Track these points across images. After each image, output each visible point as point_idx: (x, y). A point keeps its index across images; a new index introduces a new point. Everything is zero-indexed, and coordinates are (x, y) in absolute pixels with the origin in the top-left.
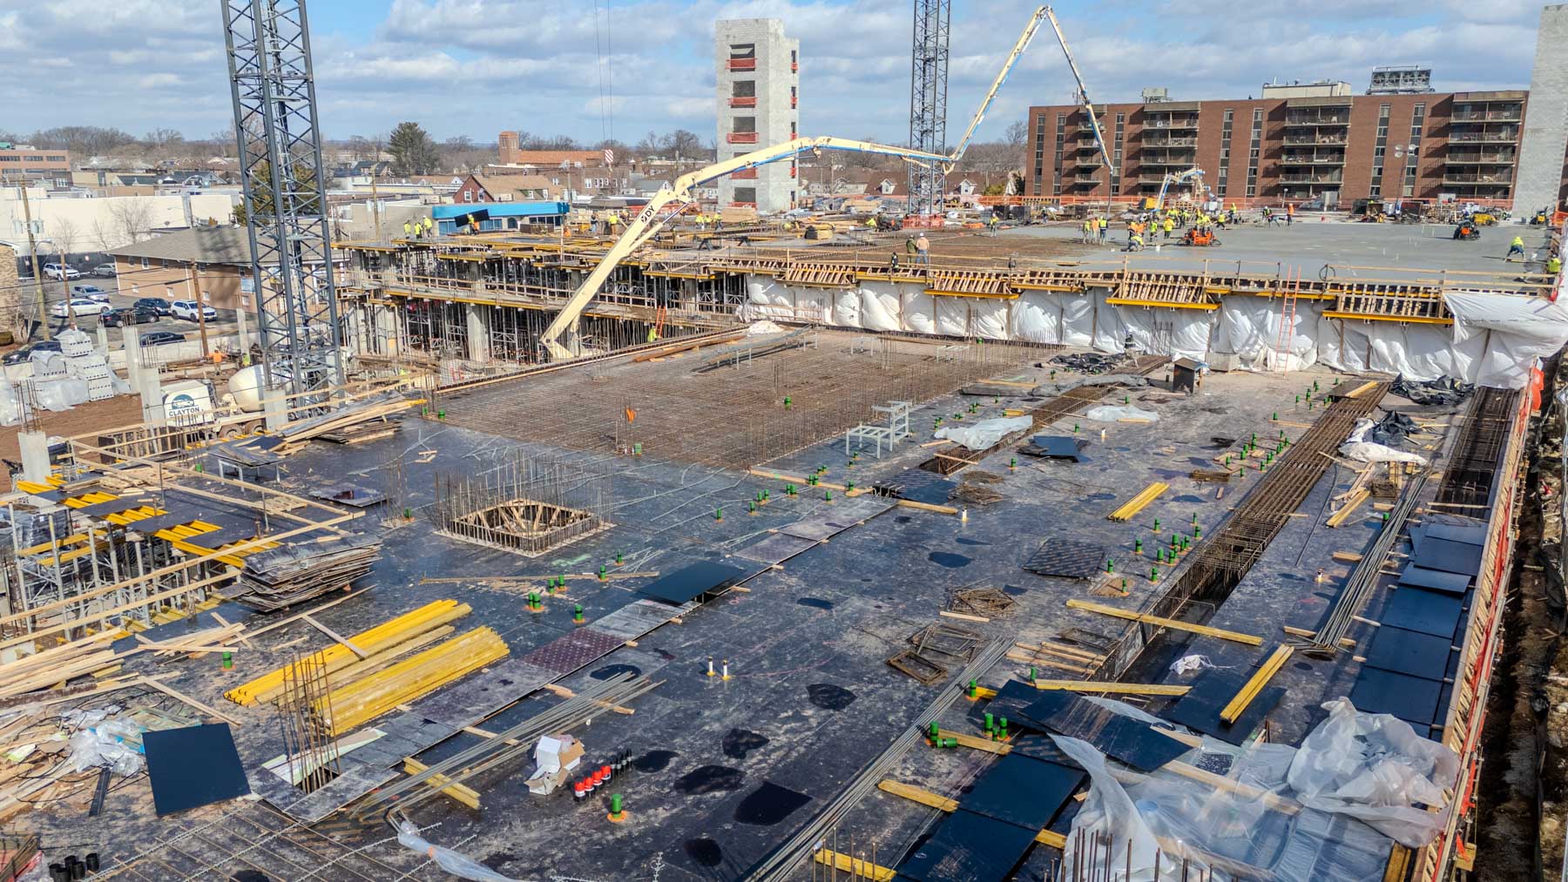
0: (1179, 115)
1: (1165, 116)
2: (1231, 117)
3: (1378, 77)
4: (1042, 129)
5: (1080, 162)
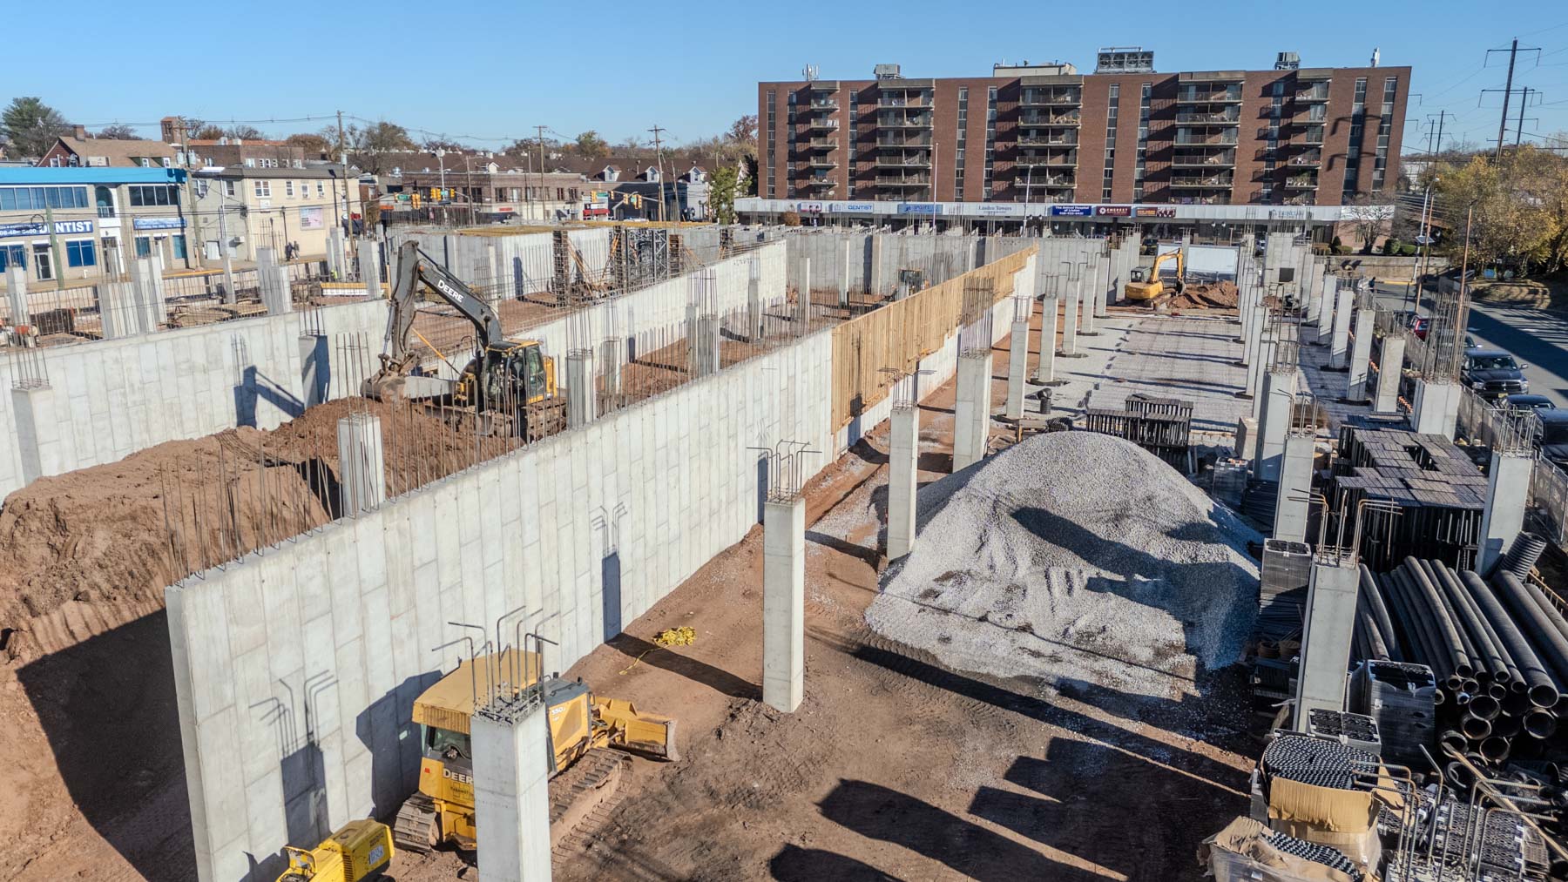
0: (914, 94)
1: (899, 94)
2: (966, 95)
3: (1104, 59)
4: (772, 107)
5: (815, 143)
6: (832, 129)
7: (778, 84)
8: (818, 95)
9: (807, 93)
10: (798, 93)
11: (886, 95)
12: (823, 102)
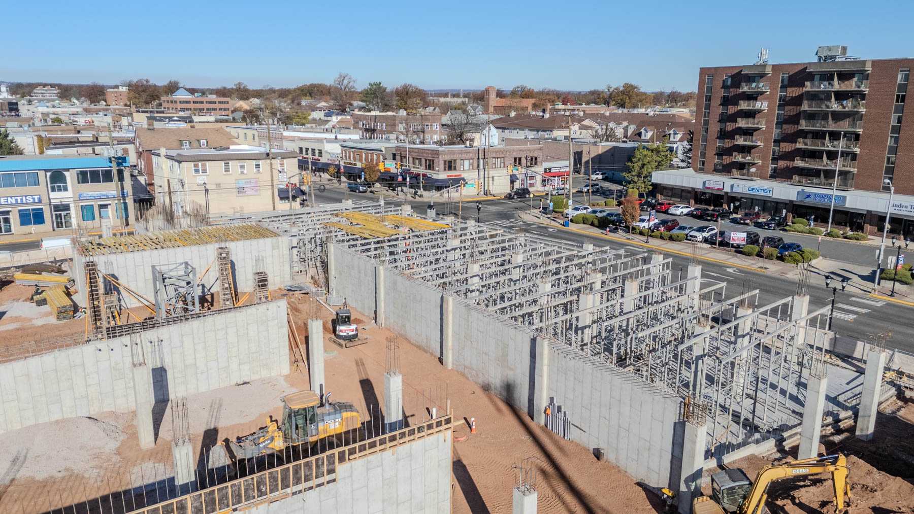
1: (830, 77)
4: (710, 89)
5: (742, 123)
6: (760, 111)
7: (716, 69)
8: (750, 79)
9: (739, 77)
10: (733, 77)
11: (817, 77)
12: (754, 85)
